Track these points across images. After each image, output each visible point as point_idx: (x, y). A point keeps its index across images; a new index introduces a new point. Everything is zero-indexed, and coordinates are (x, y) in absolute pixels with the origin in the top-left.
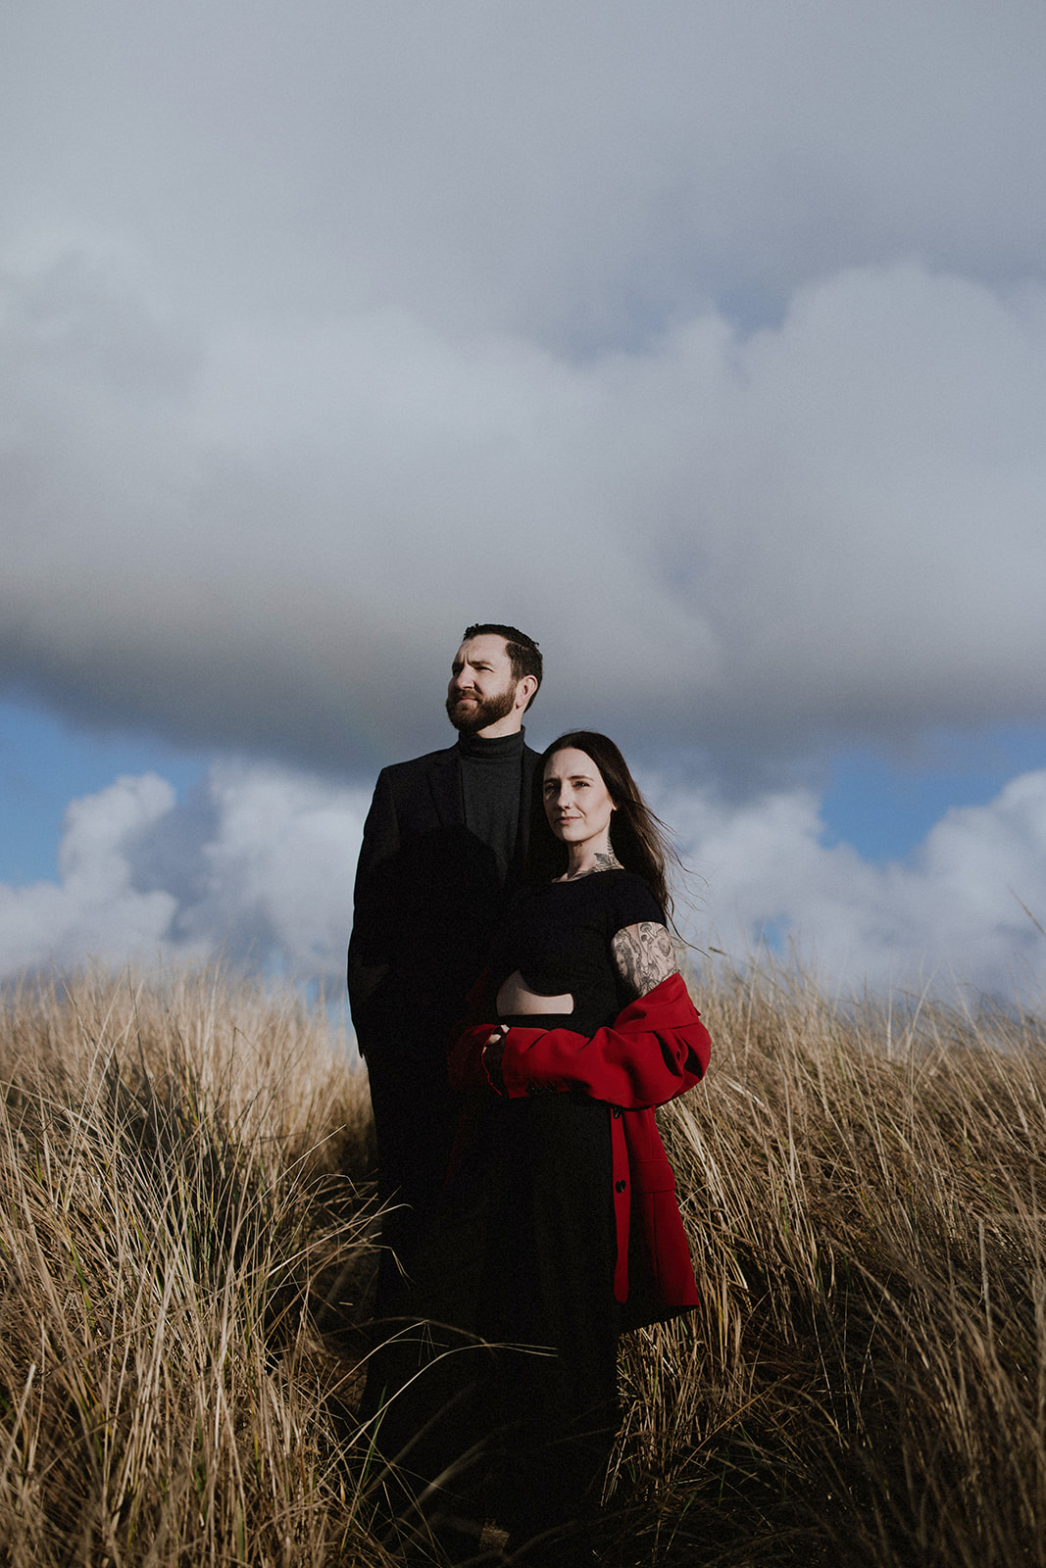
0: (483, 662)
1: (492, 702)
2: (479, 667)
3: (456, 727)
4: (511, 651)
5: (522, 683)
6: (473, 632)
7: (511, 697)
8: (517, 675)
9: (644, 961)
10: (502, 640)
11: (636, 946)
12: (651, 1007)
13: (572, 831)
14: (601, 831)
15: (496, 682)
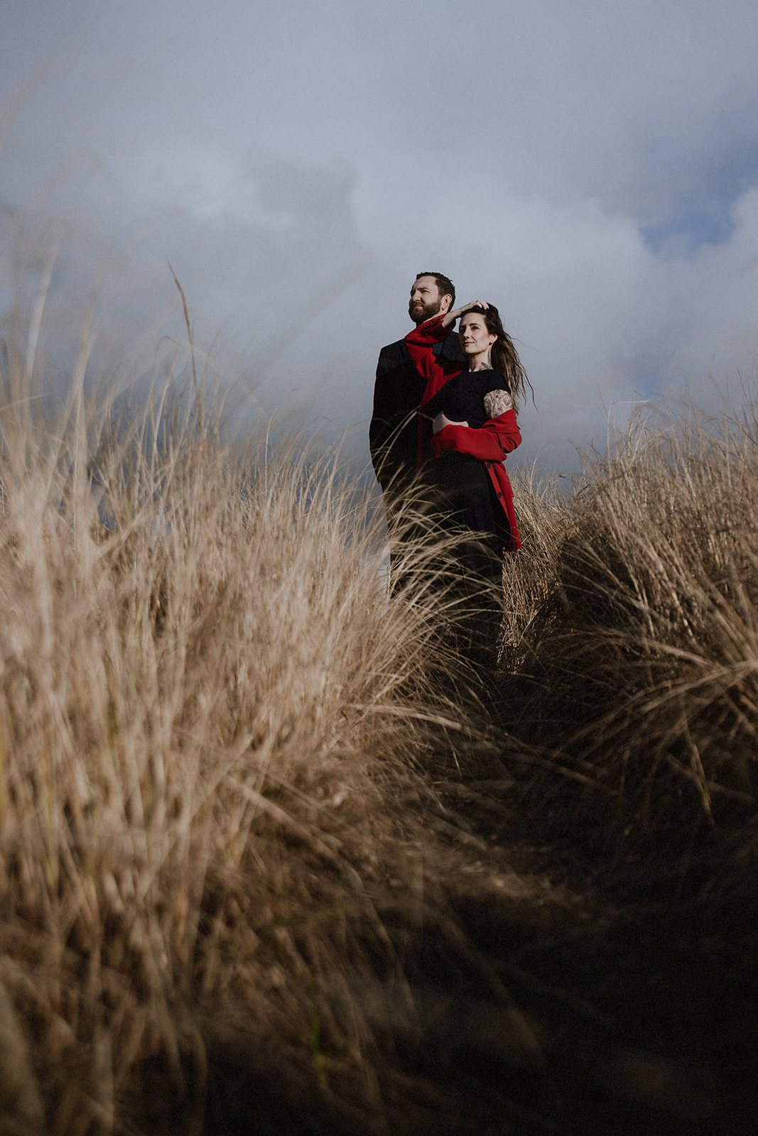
0: (425, 288)
1: (429, 306)
2: (423, 290)
3: (414, 320)
4: (437, 283)
5: (444, 298)
6: (419, 276)
7: (439, 304)
8: (441, 294)
9: (496, 407)
10: (434, 279)
11: (493, 400)
12: (496, 424)
13: (471, 349)
14: (484, 351)
15: (432, 297)
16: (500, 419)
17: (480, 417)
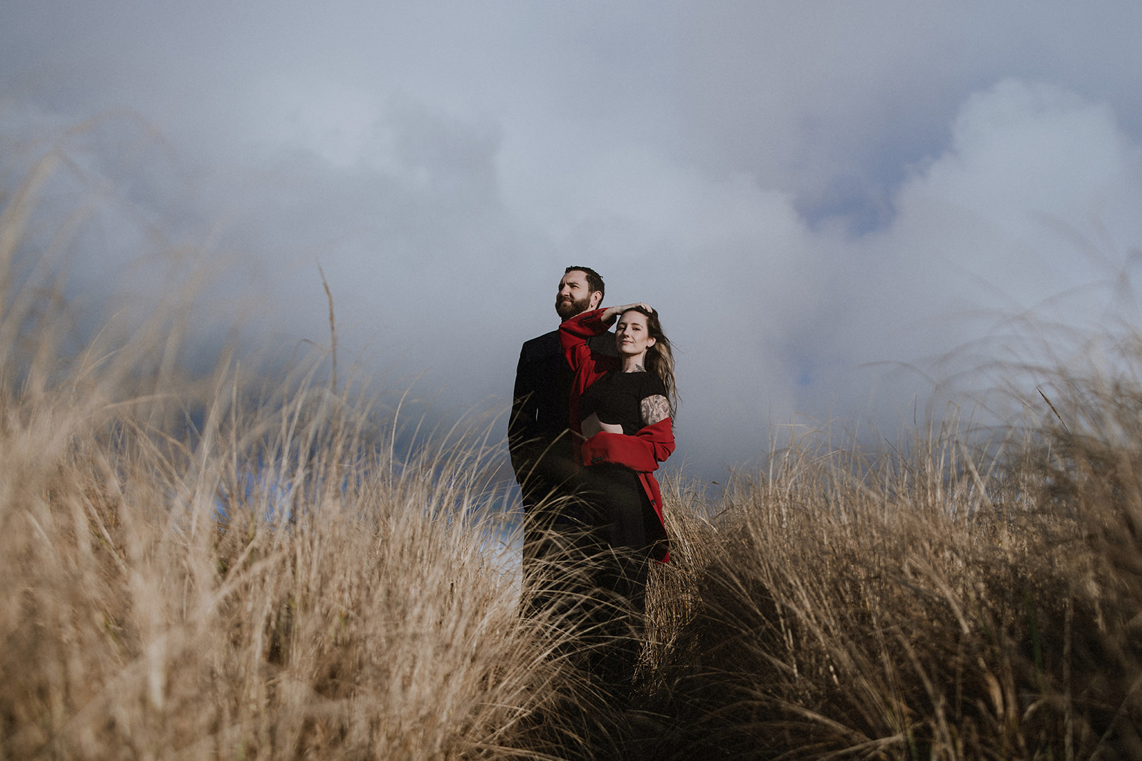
0: (574, 283)
1: (578, 302)
2: (572, 285)
3: (560, 315)
4: (587, 278)
5: (594, 295)
6: (569, 270)
7: (588, 301)
8: (591, 290)
9: (655, 413)
10: (584, 274)
11: (652, 405)
12: (653, 432)
13: (628, 348)
14: (640, 353)
15: (581, 293)
16: (657, 427)
17: (635, 423)
